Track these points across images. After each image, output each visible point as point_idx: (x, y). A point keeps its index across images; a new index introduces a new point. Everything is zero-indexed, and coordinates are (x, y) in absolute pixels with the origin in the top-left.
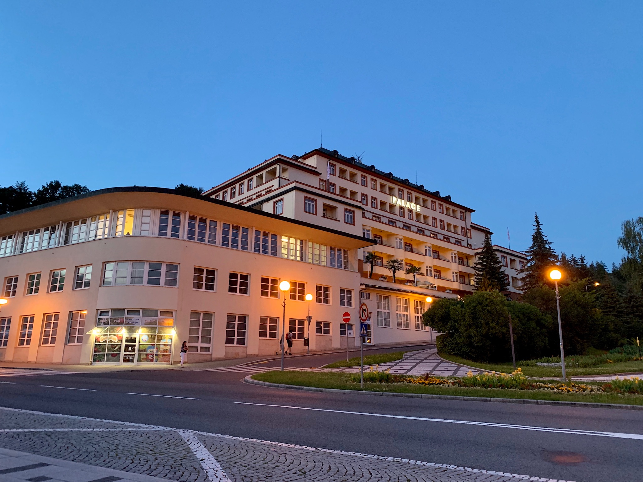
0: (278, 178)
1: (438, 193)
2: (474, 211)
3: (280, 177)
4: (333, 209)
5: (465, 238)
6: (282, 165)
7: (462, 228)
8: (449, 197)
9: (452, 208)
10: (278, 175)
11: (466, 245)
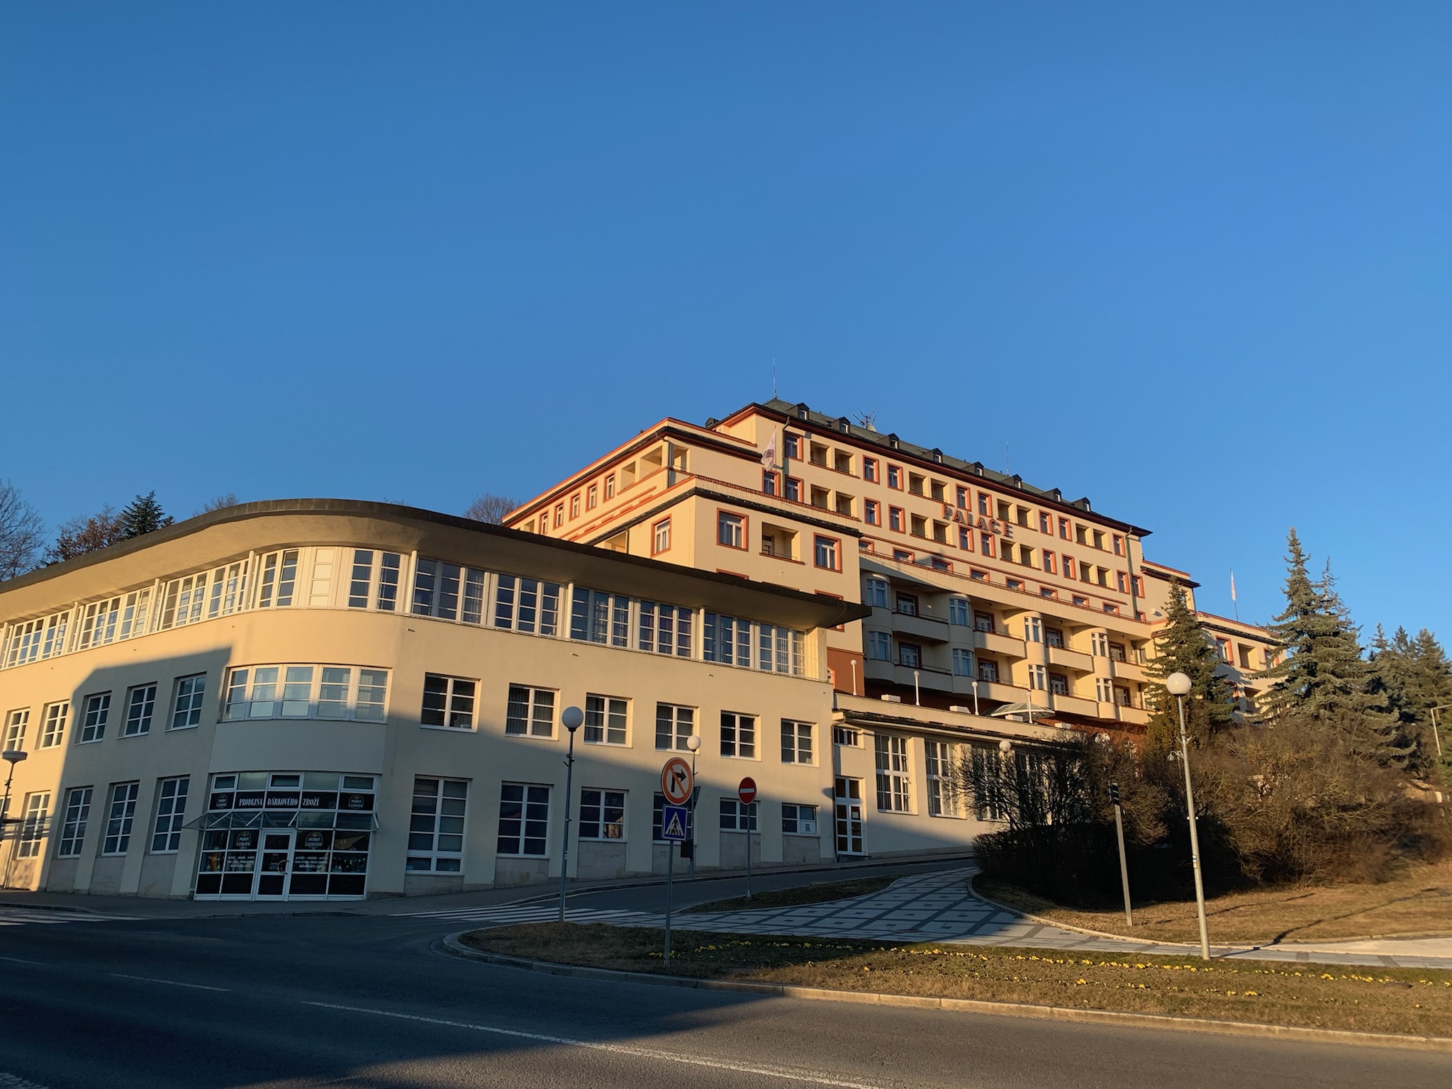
0: (666, 471)
1: (1057, 492)
2: (1150, 533)
4: (787, 536)
5: (1127, 598)
6: (674, 442)
7: (1121, 574)
8: (1086, 502)
9: (1091, 527)
10: (664, 463)
11: (1132, 614)
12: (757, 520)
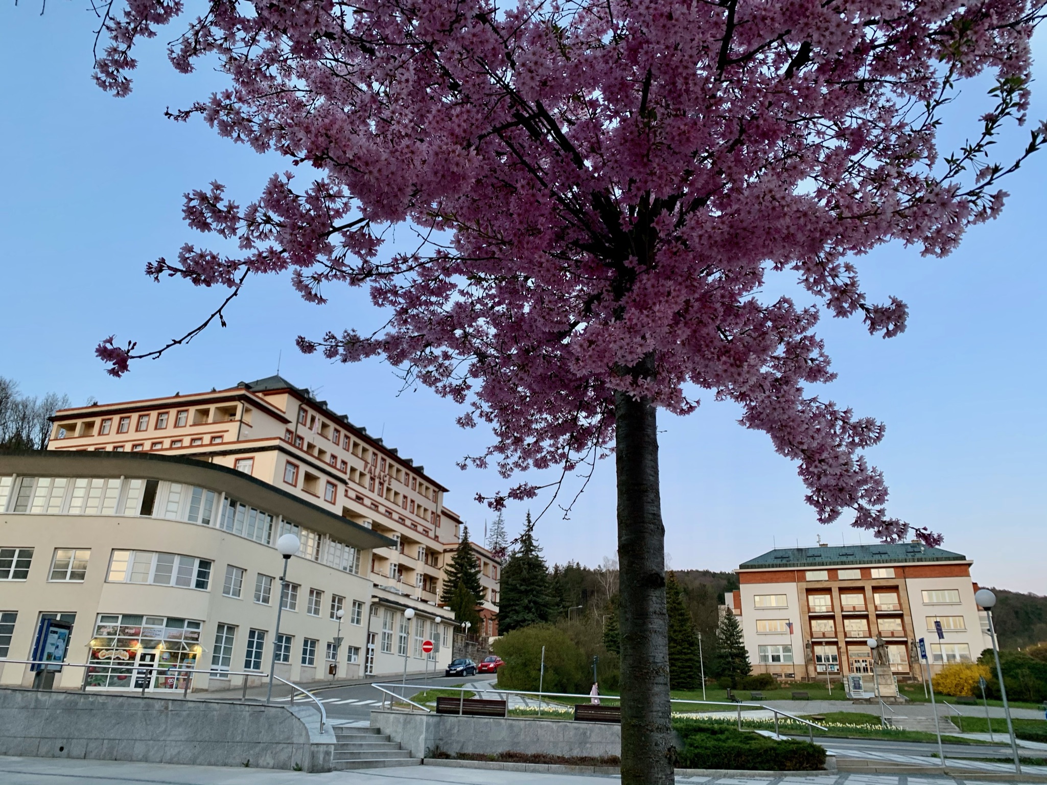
0: (238, 423)
1: (411, 461)
2: (447, 491)
3: (241, 421)
4: (315, 478)
5: (432, 527)
6: (247, 405)
7: (433, 513)
8: (421, 468)
9: (425, 484)
10: (238, 417)
11: (433, 536)
12: (303, 468)
